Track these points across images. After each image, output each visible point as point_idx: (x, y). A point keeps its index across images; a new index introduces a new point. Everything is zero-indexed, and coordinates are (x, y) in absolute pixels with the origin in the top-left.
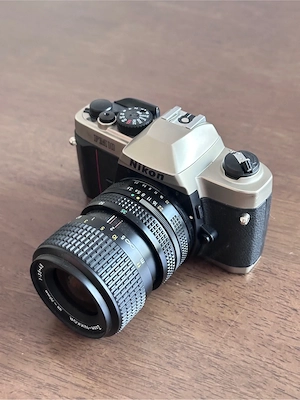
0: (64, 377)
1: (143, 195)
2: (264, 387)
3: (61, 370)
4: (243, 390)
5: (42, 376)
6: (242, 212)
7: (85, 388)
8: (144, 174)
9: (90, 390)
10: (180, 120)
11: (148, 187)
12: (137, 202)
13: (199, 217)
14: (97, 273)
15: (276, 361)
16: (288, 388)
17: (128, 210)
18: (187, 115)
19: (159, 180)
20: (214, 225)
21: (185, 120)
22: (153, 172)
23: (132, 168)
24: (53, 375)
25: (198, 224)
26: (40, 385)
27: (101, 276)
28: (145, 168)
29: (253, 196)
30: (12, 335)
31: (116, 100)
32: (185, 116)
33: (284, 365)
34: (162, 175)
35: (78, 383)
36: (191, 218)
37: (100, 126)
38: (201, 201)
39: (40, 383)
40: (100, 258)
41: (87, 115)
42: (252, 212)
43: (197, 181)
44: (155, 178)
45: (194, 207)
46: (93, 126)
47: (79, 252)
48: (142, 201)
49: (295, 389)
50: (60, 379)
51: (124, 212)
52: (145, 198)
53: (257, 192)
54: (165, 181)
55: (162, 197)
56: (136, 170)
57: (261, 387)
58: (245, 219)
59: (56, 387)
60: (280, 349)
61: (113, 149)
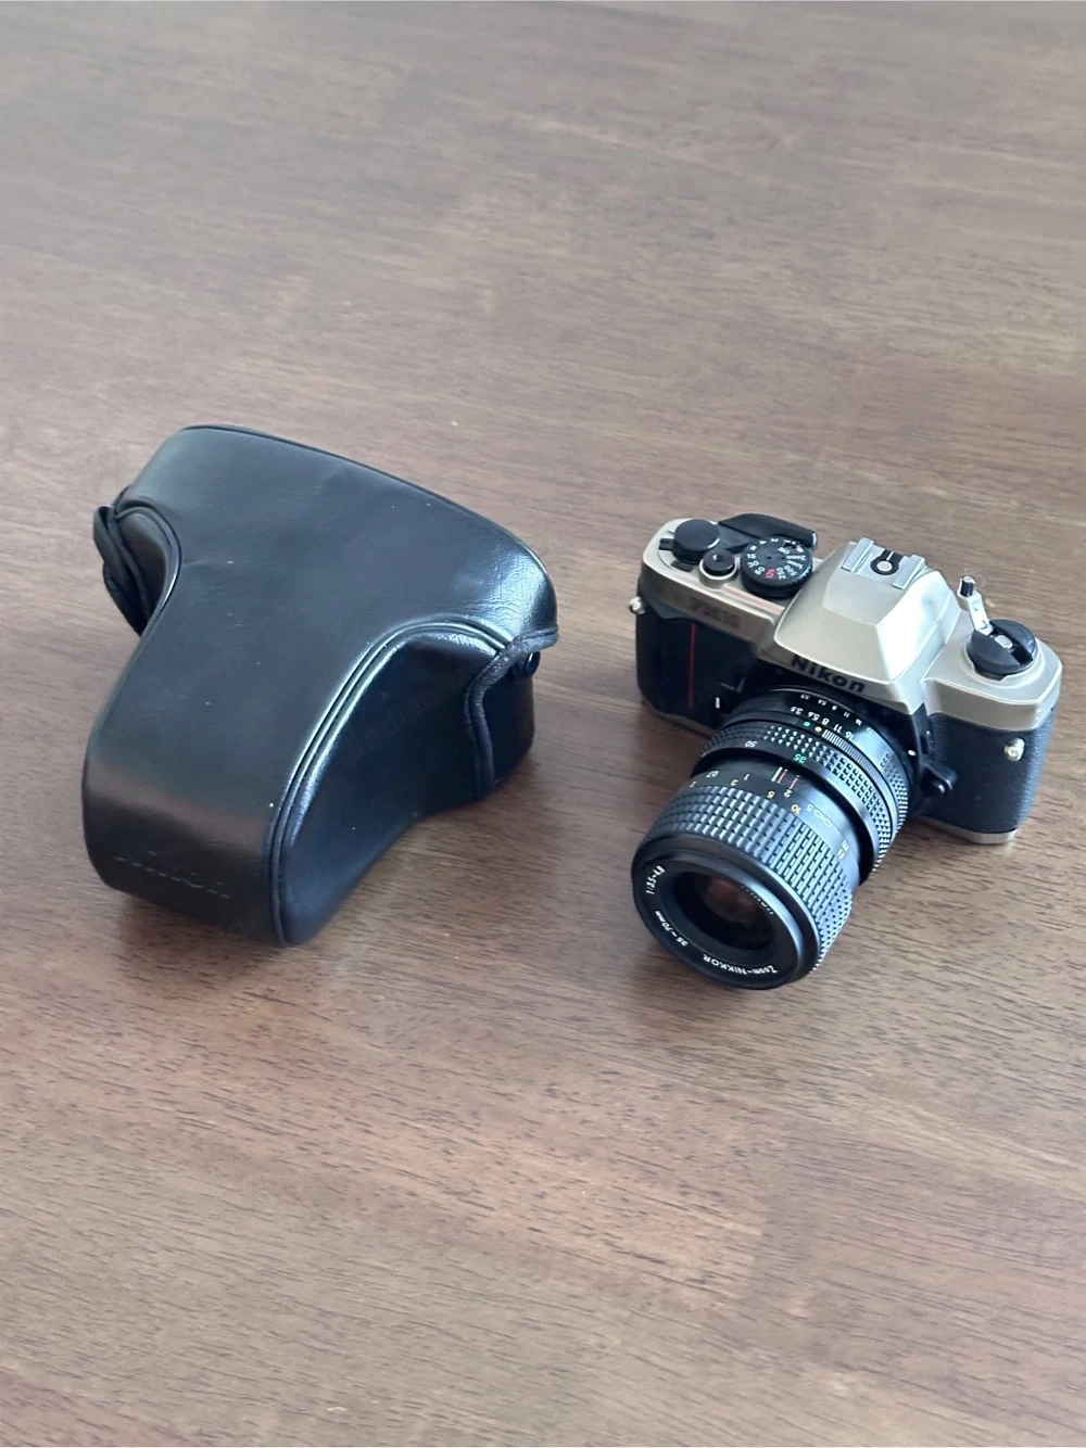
0: (537, 987)
1: (825, 722)
2: (883, 970)
3: (532, 978)
4: (847, 979)
5: (504, 991)
6: (1009, 738)
7: (581, 1002)
8: (822, 680)
9: (591, 1004)
10: (874, 565)
11: (830, 705)
12: (818, 737)
13: (925, 750)
14: (768, 865)
15: (900, 927)
16: (922, 969)
17: (806, 754)
18: (886, 554)
19: (855, 691)
20: (950, 762)
21: (885, 566)
22: (839, 678)
23: (796, 669)
24: (518, 987)
25: (924, 763)
26: (503, 1004)
27: (775, 870)
28: (824, 671)
29: (1030, 710)
30: (427, 929)
31: (724, 518)
32: (882, 558)
33: (914, 933)
34: (861, 685)
35: (569, 995)
36: (912, 753)
37: (705, 581)
38: (929, 723)
39: (503, 1001)
40: (765, 839)
41: (669, 557)
42: (1028, 736)
43: (923, 685)
44: (846, 688)
45: (917, 735)
46: (689, 580)
47: (728, 835)
48: (827, 735)
49: (934, 970)
50: (534, 992)
51: (800, 759)
52: (830, 727)
53: (1039, 701)
54: (867, 694)
55: (859, 722)
56: (806, 673)
57: (877, 972)
58: (1016, 750)
59: (529, 1004)
60: (903, 908)
61: (736, 626)
